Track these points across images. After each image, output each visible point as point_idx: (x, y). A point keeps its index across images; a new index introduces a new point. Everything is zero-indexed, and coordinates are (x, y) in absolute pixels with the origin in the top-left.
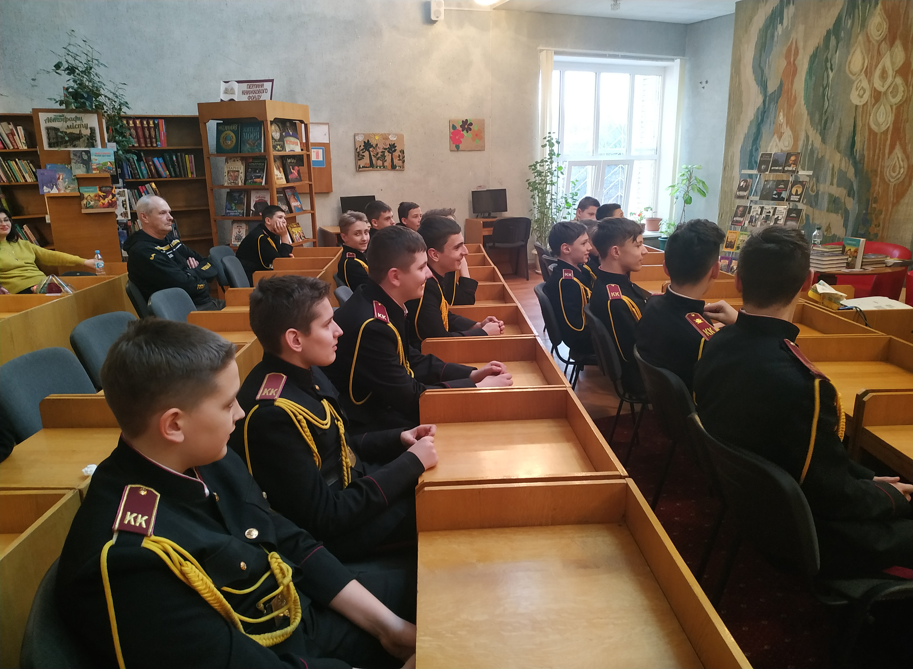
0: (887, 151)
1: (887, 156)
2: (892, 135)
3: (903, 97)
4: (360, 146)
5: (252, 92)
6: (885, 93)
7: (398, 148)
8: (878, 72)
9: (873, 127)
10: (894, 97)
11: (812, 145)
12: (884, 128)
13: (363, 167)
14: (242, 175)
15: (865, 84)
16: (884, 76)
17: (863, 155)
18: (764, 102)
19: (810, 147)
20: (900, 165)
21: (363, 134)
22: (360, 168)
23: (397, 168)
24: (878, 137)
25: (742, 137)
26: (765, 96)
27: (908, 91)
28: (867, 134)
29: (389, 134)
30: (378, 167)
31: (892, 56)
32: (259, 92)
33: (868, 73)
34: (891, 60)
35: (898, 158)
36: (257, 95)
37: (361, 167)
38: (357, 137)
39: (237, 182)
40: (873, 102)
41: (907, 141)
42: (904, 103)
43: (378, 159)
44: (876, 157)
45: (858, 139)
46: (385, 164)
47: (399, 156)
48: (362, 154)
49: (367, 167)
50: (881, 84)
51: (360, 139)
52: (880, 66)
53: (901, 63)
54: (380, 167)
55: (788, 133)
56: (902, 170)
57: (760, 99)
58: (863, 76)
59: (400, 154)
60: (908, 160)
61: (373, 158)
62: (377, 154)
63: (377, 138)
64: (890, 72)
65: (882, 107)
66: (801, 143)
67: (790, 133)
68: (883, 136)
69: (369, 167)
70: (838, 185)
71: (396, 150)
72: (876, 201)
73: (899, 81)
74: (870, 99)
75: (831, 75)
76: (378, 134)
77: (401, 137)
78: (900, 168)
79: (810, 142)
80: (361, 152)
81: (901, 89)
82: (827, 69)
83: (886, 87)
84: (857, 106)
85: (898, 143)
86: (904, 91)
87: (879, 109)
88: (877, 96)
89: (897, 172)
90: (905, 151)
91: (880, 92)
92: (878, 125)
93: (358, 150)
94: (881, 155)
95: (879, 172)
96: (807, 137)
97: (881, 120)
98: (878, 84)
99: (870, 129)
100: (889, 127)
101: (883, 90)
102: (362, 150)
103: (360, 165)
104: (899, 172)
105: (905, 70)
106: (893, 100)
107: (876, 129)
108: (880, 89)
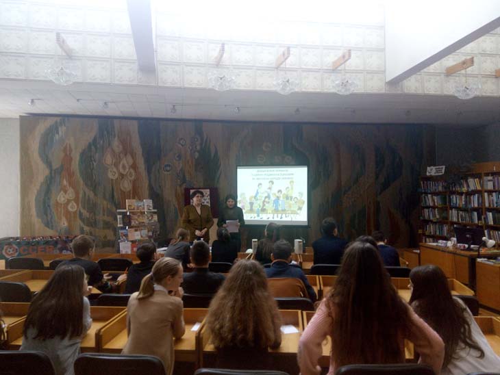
2: (133, 193)
3: (135, 177)
6: (126, 175)
8: (121, 166)
10: (131, 177)
11: (89, 196)
12: (128, 190)
15: (115, 170)
16: (124, 167)
18: (51, 173)
19: (87, 197)
25: (36, 191)
26: (51, 170)
27: (137, 175)
28: (120, 192)
31: (126, 160)
33: (116, 165)
40: (121, 178)
45: (115, 194)
50: (123, 171)
52: (121, 163)
53: (132, 163)
55: (71, 190)
57: (47, 172)
58: (113, 166)
64: (127, 167)
65: (126, 181)
66: (81, 196)
67: (72, 190)
68: (128, 193)
70: (108, 216)
73: (132, 171)
74: (119, 177)
75: (95, 164)
79: (87, 195)
81: (134, 174)
82: (92, 161)
84: (112, 180)
85: (136, 196)
87: (124, 181)
88: (122, 176)
92: (124, 187)
96: (85, 193)
97: (126, 185)
98: (121, 170)
99: (121, 190)
100: (130, 189)
101: (125, 173)
105: (134, 166)
106: (131, 179)
107: (124, 190)
108: (123, 173)
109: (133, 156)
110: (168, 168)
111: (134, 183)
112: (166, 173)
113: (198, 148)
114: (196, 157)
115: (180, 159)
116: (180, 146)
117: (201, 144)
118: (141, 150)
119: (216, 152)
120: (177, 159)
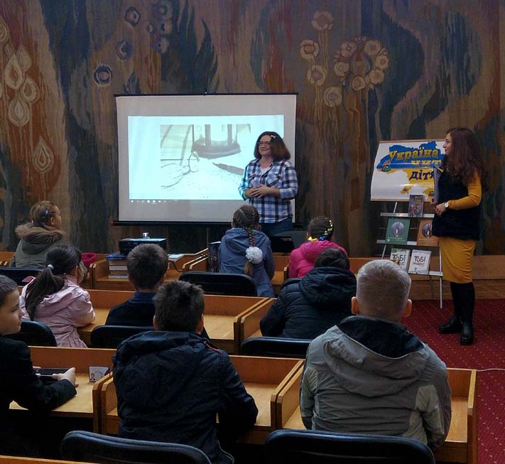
0: (31, 143)
1: (32, 147)
2: (34, 129)
3: (37, 95)
6: (18, 91)
8: (7, 72)
9: (13, 120)
10: (28, 95)
12: (24, 123)
16: (14, 74)
17: (8, 147)
20: (46, 156)
24: (20, 132)
27: (41, 91)
28: (8, 128)
31: (18, 59)
34: (19, 62)
35: (43, 150)
40: (8, 98)
41: (49, 135)
42: (39, 101)
44: (22, 149)
50: (13, 82)
53: (29, 66)
56: (49, 160)
60: (53, 152)
65: (18, 104)
68: (24, 131)
72: (29, 189)
73: (30, 81)
74: (4, 96)
78: (47, 158)
81: (33, 89)
83: (18, 86)
85: (40, 137)
86: (36, 91)
87: (15, 105)
88: (11, 93)
89: (45, 162)
90: (48, 143)
91: (13, 91)
92: (17, 119)
94: (26, 147)
95: (27, 163)
97: (20, 115)
98: (9, 82)
99: (11, 124)
100: (28, 123)
101: (17, 88)
104: (47, 163)
105: (34, 73)
106: (28, 98)
107: (16, 123)
108: (12, 86)
109: (32, 49)
110: (105, 76)
111: (36, 107)
112: (100, 86)
113: (168, 28)
114: (164, 50)
115: (129, 55)
116: (129, 25)
117: (174, 20)
118: (48, 36)
119: (208, 37)
120: (124, 54)
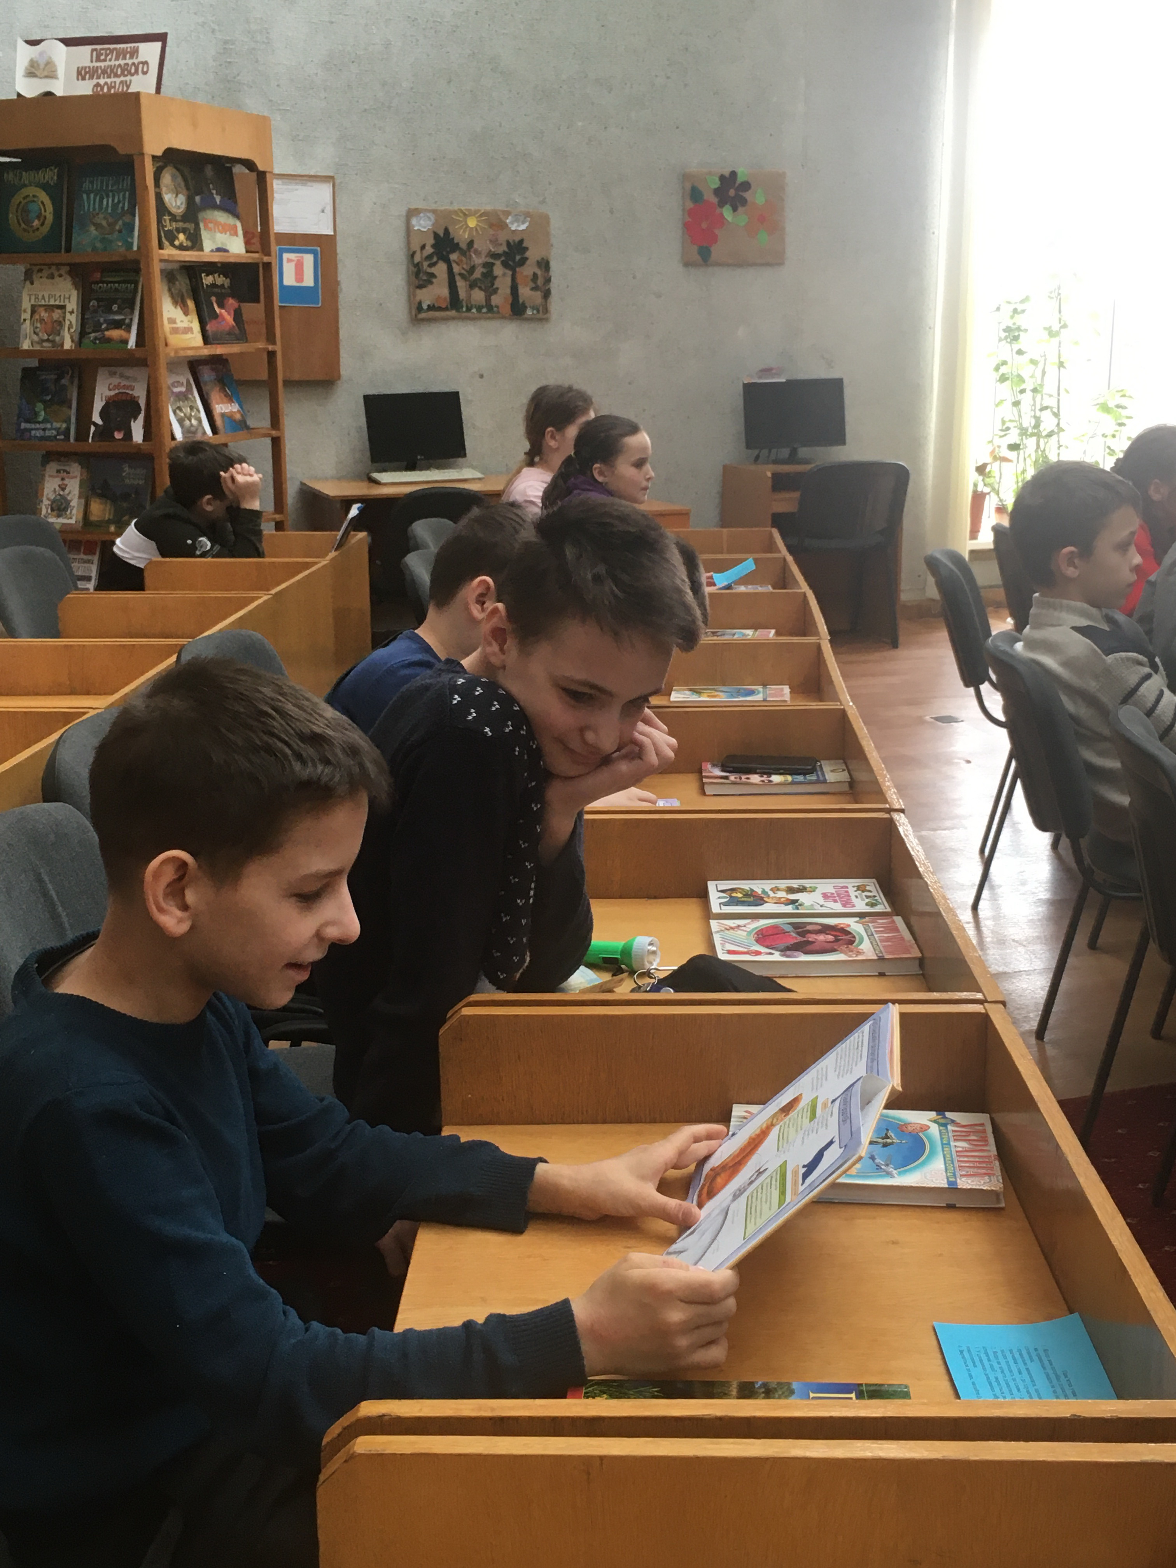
4: (423, 247)
5: (104, 72)
7: (533, 254)
13: (431, 308)
14: (72, 319)
21: (434, 211)
22: (419, 309)
23: (529, 312)
29: (507, 213)
30: (474, 310)
32: (126, 70)
36: (118, 80)
37: (425, 307)
38: (414, 221)
39: (57, 339)
43: (472, 286)
46: (495, 300)
47: (535, 276)
48: (429, 270)
49: (440, 309)
51: (423, 224)
54: (479, 309)
59: (539, 272)
61: (461, 284)
62: (473, 269)
63: (472, 223)
69: (446, 309)
71: (527, 259)
76: (476, 212)
77: (540, 223)
80: (426, 264)
93: (417, 258)
102: (429, 257)
103: (420, 303)
